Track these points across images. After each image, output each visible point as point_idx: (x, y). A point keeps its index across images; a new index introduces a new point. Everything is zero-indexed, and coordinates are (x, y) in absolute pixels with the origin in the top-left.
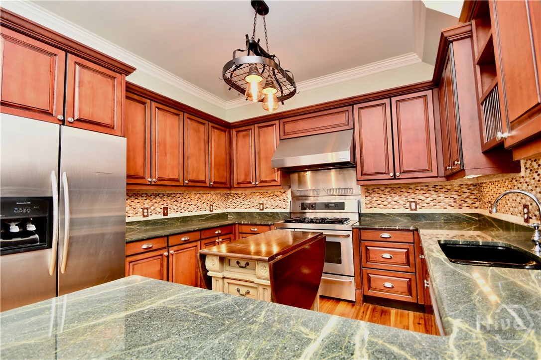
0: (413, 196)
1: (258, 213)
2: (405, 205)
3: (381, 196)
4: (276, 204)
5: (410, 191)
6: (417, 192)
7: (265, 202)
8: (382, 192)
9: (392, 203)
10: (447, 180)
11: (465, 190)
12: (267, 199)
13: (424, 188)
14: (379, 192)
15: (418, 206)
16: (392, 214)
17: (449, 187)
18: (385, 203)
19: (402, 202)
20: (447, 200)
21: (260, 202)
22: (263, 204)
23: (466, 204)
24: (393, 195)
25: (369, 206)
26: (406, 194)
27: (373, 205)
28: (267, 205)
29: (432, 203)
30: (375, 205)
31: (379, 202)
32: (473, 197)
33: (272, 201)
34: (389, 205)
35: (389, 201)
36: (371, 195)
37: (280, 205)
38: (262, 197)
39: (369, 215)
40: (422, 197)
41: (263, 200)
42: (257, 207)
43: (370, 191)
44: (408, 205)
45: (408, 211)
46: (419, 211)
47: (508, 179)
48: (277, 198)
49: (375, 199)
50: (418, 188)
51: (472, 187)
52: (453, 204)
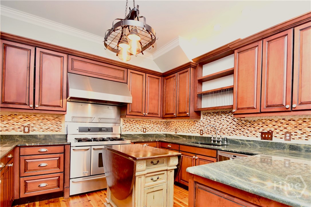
0: (145, 125)
1: (21, 136)
2: (141, 130)
3: (131, 125)
4: (47, 127)
5: (144, 123)
6: (146, 124)
7: (32, 125)
8: (132, 122)
9: (136, 129)
10: (163, 119)
11: (162, 124)
12: (34, 122)
13: (149, 122)
14: (130, 122)
15: (147, 131)
16: (136, 134)
17: (157, 122)
18: (133, 129)
19: (140, 128)
20: (156, 128)
21: (25, 125)
22: (29, 128)
23: (162, 130)
24: (136, 124)
25: (125, 130)
26: (142, 124)
27: (127, 129)
28: (34, 128)
29: (151, 129)
30: (128, 129)
31: (130, 128)
32: (164, 127)
33: (42, 124)
34: (134, 130)
35: (134, 127)
36: (126, 124)
37: (52, 128)
38: (27, 119)
39: (125, 135)
40: (148, 126)
41: (29, 123)
42: (19, 130)
43: (126, 122)
44: (142, 130)
45: (142, 133)
46: (147, 133)
47: (192, 121)
48: (49, 122)
49: (128, 126)
50: (147, 121)
51: (164, 123)
52: (158, 129)
